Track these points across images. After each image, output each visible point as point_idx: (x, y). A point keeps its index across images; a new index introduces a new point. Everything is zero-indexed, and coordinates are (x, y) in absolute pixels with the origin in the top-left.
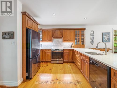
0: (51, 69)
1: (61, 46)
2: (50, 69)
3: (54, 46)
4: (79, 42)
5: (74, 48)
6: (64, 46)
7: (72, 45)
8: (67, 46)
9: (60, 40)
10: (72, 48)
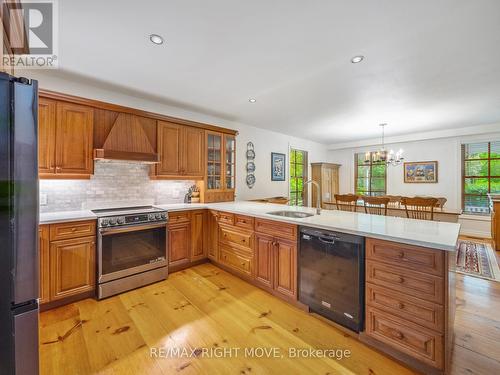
0: (127, 329)
1: (142, 197)
2: (117, 332)
3: (99, 201)
4: (219, 178)
5: (199, 202)
6: (156, 198)
7: (194, 194)
8: (169, 195)
9: (137, 167)
10: (194, 205)
